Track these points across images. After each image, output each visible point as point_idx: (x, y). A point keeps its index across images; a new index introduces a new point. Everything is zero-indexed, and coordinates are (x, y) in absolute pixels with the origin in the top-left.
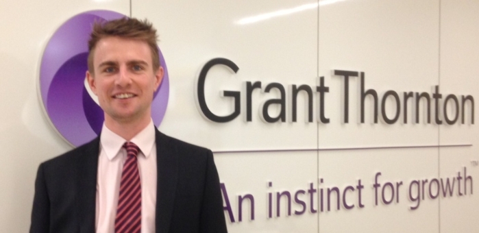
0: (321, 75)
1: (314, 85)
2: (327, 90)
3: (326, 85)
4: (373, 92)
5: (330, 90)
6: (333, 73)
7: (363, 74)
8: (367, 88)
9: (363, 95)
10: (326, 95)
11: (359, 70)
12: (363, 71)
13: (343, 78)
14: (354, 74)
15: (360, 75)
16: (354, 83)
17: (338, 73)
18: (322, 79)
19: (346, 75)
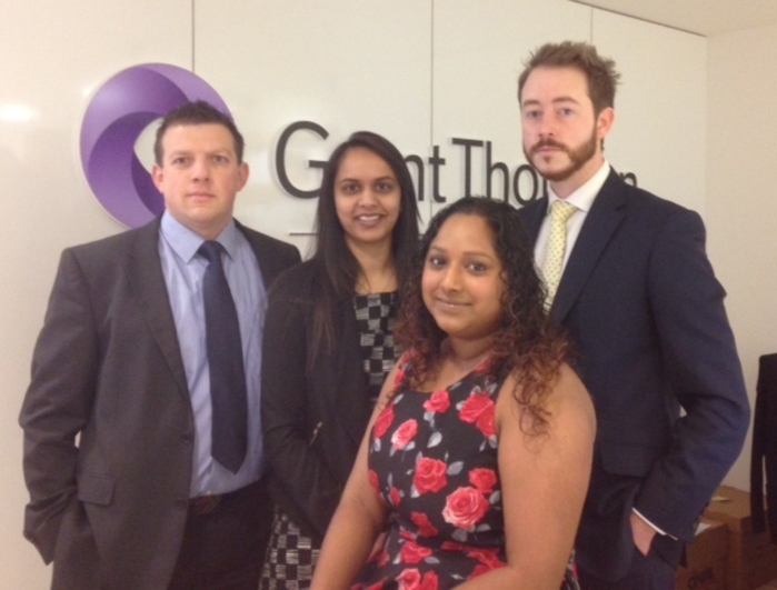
0: (435, 144)
1: (425, 155)
2: (442, 162)
3: (441, 155)
4: (502, 166)
5: (447, 162)
6: (451, 141)
7: (489, 144)
8: (495, 160)
9: (490, 169)
10: (442, 169)
11: (484, 138)
12: (489, 139)
13: (463, 148)
14: (478, 143)
15: (485, 145)
16: (478, 154)
17: (456, 141)
18: (436, 149)
19: (468, 144)
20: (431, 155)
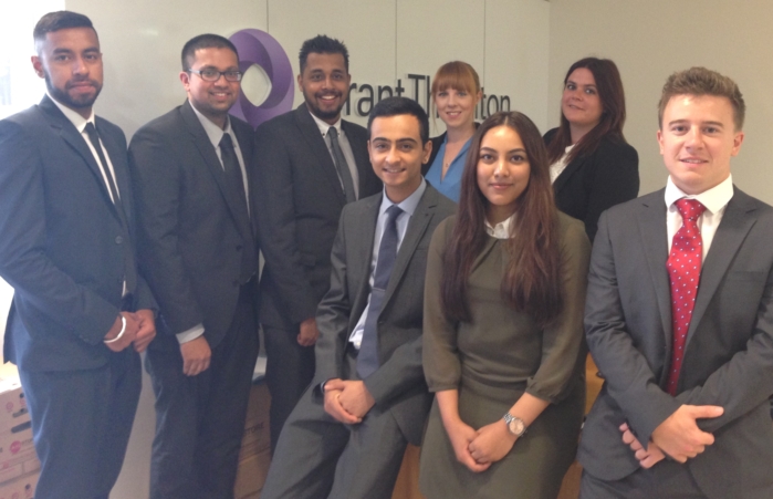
0: (398, 78)
1: (393, 85)
2: (403, 90)
3: (402, 86)
5: (406, 90)
6: (407, 76)
7: (428, 77)
11: (426, 74)
12: (428, 75)
13: (414, 80)
14: (422, 77)
15: (426, 78)
16: (422, 83)
17: (411, 76)
18: (399, 81)
19: (416, 78)
20: (397, 86)
